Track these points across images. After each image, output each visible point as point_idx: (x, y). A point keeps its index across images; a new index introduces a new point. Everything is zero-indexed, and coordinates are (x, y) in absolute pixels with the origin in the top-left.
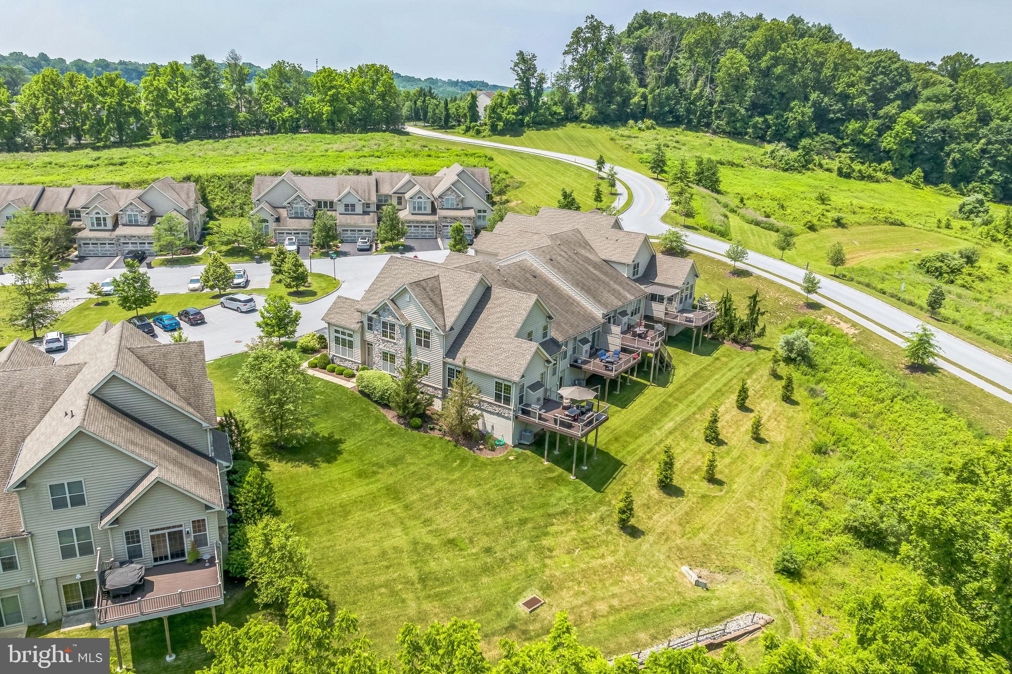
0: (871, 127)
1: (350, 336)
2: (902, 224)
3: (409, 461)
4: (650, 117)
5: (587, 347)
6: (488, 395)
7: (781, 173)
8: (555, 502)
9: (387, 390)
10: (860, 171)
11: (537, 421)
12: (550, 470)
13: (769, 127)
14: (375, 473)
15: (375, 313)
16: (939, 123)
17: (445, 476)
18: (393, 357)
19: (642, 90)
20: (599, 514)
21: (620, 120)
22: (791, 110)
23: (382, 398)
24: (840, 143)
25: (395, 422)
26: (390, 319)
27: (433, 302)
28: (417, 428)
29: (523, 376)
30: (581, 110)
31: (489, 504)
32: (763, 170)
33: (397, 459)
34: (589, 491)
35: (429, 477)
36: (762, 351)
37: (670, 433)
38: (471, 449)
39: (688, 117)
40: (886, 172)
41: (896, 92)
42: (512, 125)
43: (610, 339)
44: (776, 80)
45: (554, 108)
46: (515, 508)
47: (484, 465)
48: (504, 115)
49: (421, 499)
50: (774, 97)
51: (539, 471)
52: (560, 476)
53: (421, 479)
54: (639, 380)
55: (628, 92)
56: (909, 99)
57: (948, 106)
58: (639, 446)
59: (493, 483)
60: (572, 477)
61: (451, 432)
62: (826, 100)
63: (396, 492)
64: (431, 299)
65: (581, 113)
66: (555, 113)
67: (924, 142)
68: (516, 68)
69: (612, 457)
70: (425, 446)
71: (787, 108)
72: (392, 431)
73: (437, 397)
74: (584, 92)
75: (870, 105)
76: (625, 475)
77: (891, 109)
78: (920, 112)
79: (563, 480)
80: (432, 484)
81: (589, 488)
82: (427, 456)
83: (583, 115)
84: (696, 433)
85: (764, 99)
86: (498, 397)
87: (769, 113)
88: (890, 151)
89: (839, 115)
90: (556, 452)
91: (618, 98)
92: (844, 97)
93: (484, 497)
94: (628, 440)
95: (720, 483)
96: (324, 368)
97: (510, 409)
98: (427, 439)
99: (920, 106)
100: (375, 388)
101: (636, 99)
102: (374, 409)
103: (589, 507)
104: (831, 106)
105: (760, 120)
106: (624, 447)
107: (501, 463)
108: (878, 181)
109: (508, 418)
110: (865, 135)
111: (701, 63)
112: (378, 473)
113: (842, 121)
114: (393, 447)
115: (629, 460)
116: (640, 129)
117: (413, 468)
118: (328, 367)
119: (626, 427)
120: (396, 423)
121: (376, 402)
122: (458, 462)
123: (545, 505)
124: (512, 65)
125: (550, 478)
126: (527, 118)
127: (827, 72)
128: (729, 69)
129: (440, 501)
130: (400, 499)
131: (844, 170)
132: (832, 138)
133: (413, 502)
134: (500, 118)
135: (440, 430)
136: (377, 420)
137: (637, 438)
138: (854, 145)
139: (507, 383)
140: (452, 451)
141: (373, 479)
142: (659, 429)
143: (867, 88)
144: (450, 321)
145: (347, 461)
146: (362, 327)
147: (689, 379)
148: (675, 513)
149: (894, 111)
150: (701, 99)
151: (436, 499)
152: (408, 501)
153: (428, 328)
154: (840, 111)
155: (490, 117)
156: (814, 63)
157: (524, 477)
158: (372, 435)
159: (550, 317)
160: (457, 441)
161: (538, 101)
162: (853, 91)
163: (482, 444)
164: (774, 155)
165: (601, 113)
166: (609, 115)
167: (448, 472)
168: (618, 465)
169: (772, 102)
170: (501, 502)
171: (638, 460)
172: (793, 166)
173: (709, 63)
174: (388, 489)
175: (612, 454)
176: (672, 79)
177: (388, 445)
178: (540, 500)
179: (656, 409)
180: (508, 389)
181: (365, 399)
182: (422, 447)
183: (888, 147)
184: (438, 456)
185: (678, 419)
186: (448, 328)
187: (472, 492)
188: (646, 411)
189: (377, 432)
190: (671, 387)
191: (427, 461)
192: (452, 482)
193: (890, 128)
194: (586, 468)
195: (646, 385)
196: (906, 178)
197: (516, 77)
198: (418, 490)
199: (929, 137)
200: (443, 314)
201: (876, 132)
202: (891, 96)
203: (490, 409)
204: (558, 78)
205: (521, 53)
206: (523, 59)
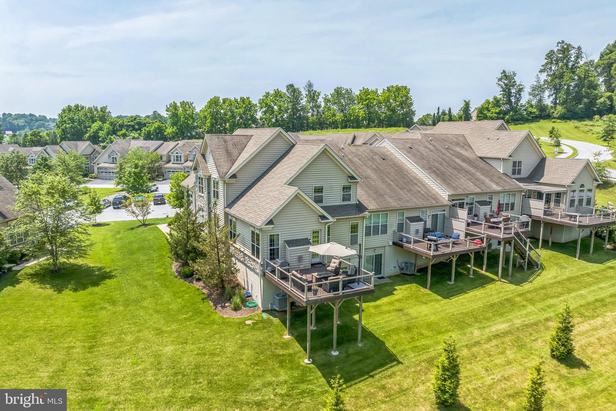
6: (248, 247)
8: (258, 387)
11: (277, 279)
19: (608, 94)
21: (587, 116)
27: (228, 153)
29: (270, 223)
33: (136, 301)
37: (497, 336)
43: (455, 223)
45: (530, 109)
48: (489, 115)
52: (291, 355)
54: (488, 274)
55: (595, 96)
60: (306, 361)
64: (227, 151)
66: (531, 113)
68: (500, 83)
69: (386, 349)
72: (162, 276)
74: (556, 98)
76: (391, 375)
79: (292, 361)
81: (323, 381)
83: (554, 114)
84: (539, 344)
86: (253, 249)
91: (586, 100)
94: (426, 333)
101: (602, 100)
107: (231, 325)
115: (410, 358)
120: (174, 270)
122: (189, 314)
124: (497, 81)
126: (508, 117)
134: (486, 117)
135: (204, 282)
139: (257, 232)
147: (558, 282)
155: (478, 116)
158: (143, 276)
159: (352, 177)
160: (210, 295)
161: (518, 105)
165: (569, 110)
166: (576, 113)
168: (388, 360)
175: (389, 346)
179: (492, 306)
180: (258, 238)
185: (518, 322)
186: (227, 175)
187: (168, 349)
188: (477, 305)
189: (150, 274)
190: (527, 287)
194: (336, 354)
197: (501, 90)
200: (233, 164)
203: (249, 264)
204: (534, 89)
205: (504, 72)
206: (505, 76)
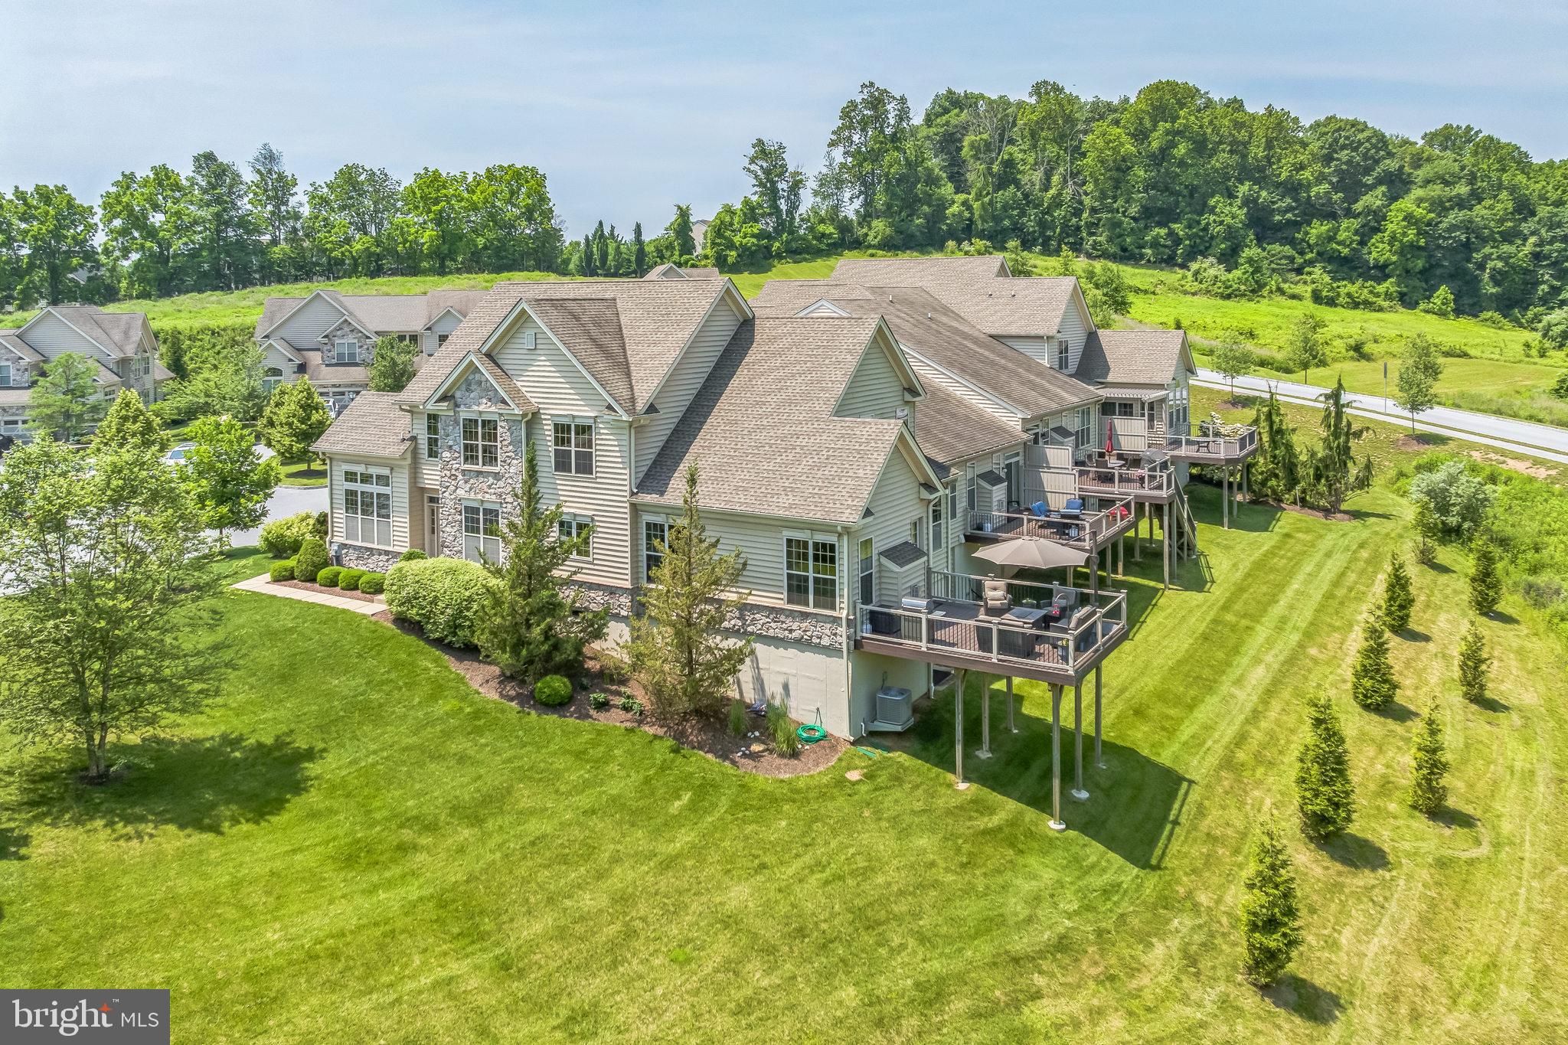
0: (1348, 229)
1: (383, 480)
2: (1465, 355)
3: (525, 803)
4: (982, 236)
5: (999, 492)
6: (768, 586)
7: (1221, 302)
8: (1024, 912)
9: (470, 599)
10: (1349, 295)
11: (924, 646)
12: (979, 806)
13: (1178, 241)
14: (403, 849)
15: (444, 398)
16: (1454, 217)
17: (644, 845)
18: (492, 515)
19: (962, 197)
20: (1174, 943)
21: (932, 245)
22: (1212, 211)
23: (454, 626)
24: (1299, 260)
25: (491, 694)
26: (485, 408)
27: (599, 346)
28: (557, 705)
29: (868, 513)
30: (865, 230)
31: (801, 933)
32: (1189, 298)
33: (487, 800)
34: (1117, 869)
35: (590, 850)
36: (1373, 520)
38: (724, 756)
39: (1042, 234)
40: (1388, 296)
41: (1375, 174)
42: (752, 254)
43: (1048, 480)
44: (1179, 166)
45: (821, 228)
46: (896, 941)
47: (771, 801)
48: (737, 239)
49: (561, 934)
50: (1178, 194)
51: (949, 812)
52: (1013, 823)
53: (564, 860)
54: (1132, 579)
55: (939, 199)
56: (1397, 184)
57: (1463, 189)
58: (1208, 728)
59: (807, 859)
60: (1054, 825)
61: (664, 710)
62: (1264, 194)
63: (473, 913)
64: (593, 340)
65: (866, 235)
66: (823, 235)
67: (1439, 247)
68: (753, 167)
69: (1148, 760)
70: (579, 755)
71: (1203, 208)
72: (478, 720)
73: (617, 617)
74: (867, 204)
75: (1337, 197)
76: (1201, 811)
77: (1373, 199)
78: (1419, 201)
79: (1030, 834)
80: (600, 876)
81: (1117, 859)
82: (587, 785)
83: (869, 238)
85: (1162, 200)
86: (797, 588)
87: (1175, 221)
88: (1385, 266)
89: (1289, 216)
90: (984, 754)
91: (926, 208)
92: (1292, 188)
93: (783, 908)
94: (1172, 712)
95: (1463, 820)
96: (313, 580)
97: (836, 620)
98: (587, 737)
99: (1417, 192)
100: (435, 601)
101: (955, 209)
102: (432, 663)
103: (1135, 922)
104: (1274, 203)
105: (1163, 231)
106: (1171, 733)
107: (823, 794)
108: (1381, 309)
109: (831, 651)
110: (1339, 243)
111: (1052, 150)
112: (415, 847)
113: (1296, 225)
114: (475, 763)
115: (1197, 768)
116: (966, 253)
117: (535, 827)
118: (323, 573)
119: (1151, 682)
120: (494, 696)
121: (439, 643)
122: (687, 797)
123: (991, 924)
124: (746, 162)
125: (985, 832)
126: (777, 244)
127: (1257, 151)
128: (1101, 151)
129: (630, 934)
130: (483, 936)
131: (1324, 294)
132: (1288, 250)
133: (533, 946)
134: (731, 246)
135: (626, 709)
136: (438, 690)
137: (1191, 708)
138: (1323, 261)
139: (820, 538)
140: (664, 768)
141: (396, 871)
142: (1239, 682)
143: (1326, 170)
144: (644, 393)
145: (314, 815)
146: (415, 453)
147: (1248, 575)
148: (1395, 922)
149: (1379, 203)
150: (1059, 205)
151: (612, 930)
152: (511, 944)
153: (584, 412)
154: (1289, 209)
155: (714, 244)
156: (1234, 142)
157: (904, 833)
158: (415, 733)
159: (911, 391)
160: (680, 737)
161: (793, 218)
162: (1306, 175)
163: (757, 740)
164: (1200, 277)
165: (899, 231)
166: (912, 236)
167: (656, 833)
168: (1171, 782)
169: (1177, 203)
170: (842, 924)
171: (1221, 767)
172: (1238, 289)
173: (1065, 150)
174: (442, 905)
175: (1145, 752)
176: (1007, 177)
177: (462, 759)
178: (970, 909)
179: (1205, 637)
180: (826, 555)
181: (410, 639)
182: (570, 760)
183: (1382, 260)
184: (621, 783)
185: (1269, 659)
186: (641, 405)
187: (739, 895)
189: (431, 723)
190: (1217, 593)
191: (584, 801)
192: (669, 864)
193: (1377, 230)
194: (1084, 795)
195: (1157, 590)
196: (1422, 306)
197: (754, 182)
198: (550, 900)
199: (1445, 239)
200: (628, 375)
201: (1357, 238)
202: (1369, 180)
203: (775, 630)
204: (823, 181)
205: (760, 142)
206: (763, 151)
